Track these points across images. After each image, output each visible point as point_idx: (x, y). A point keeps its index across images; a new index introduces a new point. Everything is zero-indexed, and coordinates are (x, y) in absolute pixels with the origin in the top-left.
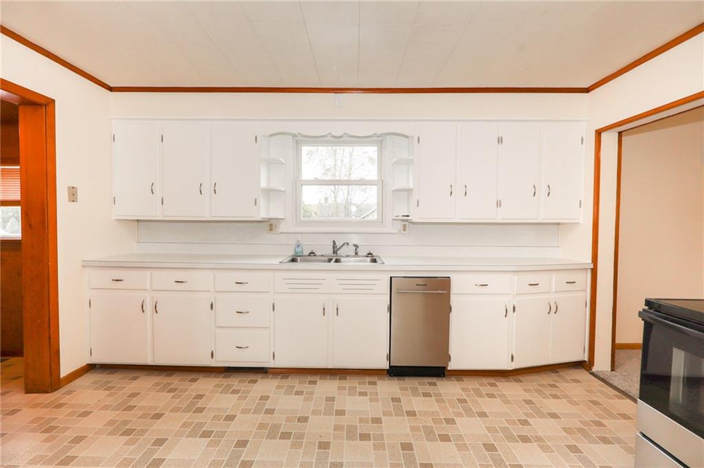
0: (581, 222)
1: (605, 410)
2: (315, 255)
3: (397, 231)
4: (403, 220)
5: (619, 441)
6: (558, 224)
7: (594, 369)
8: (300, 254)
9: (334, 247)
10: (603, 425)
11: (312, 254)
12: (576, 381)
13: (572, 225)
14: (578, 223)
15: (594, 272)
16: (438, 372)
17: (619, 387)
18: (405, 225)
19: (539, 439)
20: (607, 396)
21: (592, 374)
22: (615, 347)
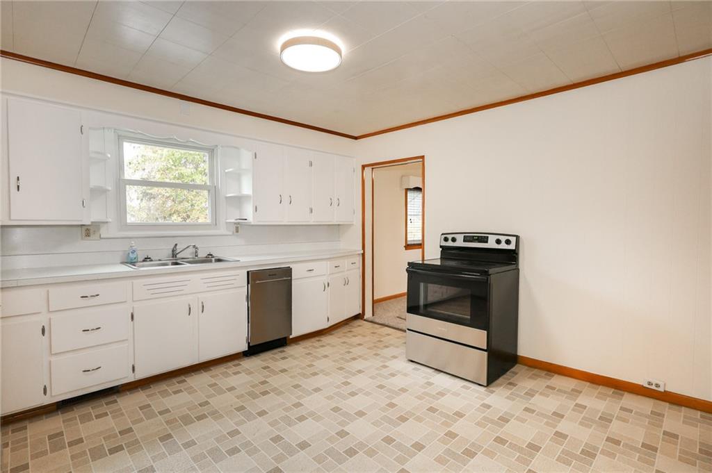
0: (354, 223)
1: (379, 334)
2: (152, 261)
3: (231, 233)
4: (235, 223)
5: (392, 345)
6: (339, 225)
7: (365, 318)
8: (135, 260)
9: (173, 251)
10: (381, 341)
11: (147, 259)
12: (359, 326)
13: (350, 226)
14: (353, 225)
15: (363, 255)
16: (281, 343)
17: (380, 322)
18: (237, 228)
19: (360, 357)
20: (376, 328)
21: (365, 320)
22: (374, 302)
